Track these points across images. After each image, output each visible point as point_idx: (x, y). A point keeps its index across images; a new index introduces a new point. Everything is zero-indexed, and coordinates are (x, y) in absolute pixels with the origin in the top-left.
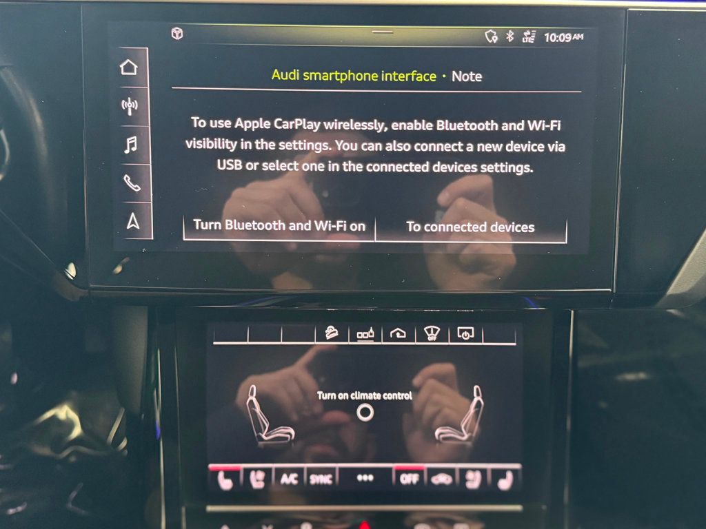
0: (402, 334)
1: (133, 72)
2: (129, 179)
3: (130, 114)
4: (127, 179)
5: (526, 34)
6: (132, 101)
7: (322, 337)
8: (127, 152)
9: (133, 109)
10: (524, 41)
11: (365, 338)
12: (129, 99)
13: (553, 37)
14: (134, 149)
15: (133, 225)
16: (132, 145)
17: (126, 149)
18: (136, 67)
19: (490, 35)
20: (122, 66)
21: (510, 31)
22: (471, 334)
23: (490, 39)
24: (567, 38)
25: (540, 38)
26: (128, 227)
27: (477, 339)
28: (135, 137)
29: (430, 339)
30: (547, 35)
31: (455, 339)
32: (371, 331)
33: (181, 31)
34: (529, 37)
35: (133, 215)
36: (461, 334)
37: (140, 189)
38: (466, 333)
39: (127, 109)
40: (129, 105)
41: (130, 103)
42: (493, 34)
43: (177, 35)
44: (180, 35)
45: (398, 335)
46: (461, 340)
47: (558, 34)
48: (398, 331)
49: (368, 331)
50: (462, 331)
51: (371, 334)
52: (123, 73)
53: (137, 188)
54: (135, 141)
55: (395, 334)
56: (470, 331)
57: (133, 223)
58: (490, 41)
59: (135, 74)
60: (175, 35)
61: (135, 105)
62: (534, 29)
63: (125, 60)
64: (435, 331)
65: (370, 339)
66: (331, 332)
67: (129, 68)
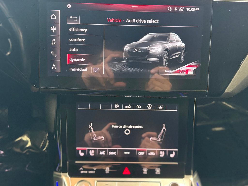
0: (140, 107)
1: (55, 18)
2: (53, 53)
3: (54, 32)
4: (52, 52)
5: (180, 8)
6: (54, 27)
7: (114, 107)
8: (52, 44)
9: (54, 30)
10: (180, 10)
11: (128, 108)
12: (53, 27)
13: (189, 9)
14: (55, 43)
15: (54, 68)
16: (54, 42)
17: (52, 43)
18: (56, 16)
19: (169, 8)
20: (51, 16)
21: (176, 7)
22: (162, 107)
23: (169, 9)
24: (194, 9)
25: (185, 9)
26: (52, 68)
27: (164, 109)
28: (55, 39)
29: (149, 108)
30: (187, 8)
31: (157, 109)
32: (130, 106)
33: (70, 5)
34: (181, 9)
35: (54, 64)
36: (159, 107)
37: (56, 56)
38: (160, 107)
39: (52, 30)
40: (53, 29)
41: (53, 28)
42: (170, 8)
43: (69, 7)
44: (70, 6)
45: (138, 107)
46: (159, 109)
47: (191, 8)
48: (138, 106)
49: (129, 105)
50: (159, 106)
51: (130, 107)
52: (51, 18)
53: (55, 56)
54: (55, 41)
55: (137, 107)
56: (162, 106)
57: (54, 67)
58: (169, 10)
59: (55, 19)
60: (68, 6)
61: (55, 29)
62: (183, 7)
63: (52, 14)
64: (150, 106)
66: (117, 106)
67: (53, 17)
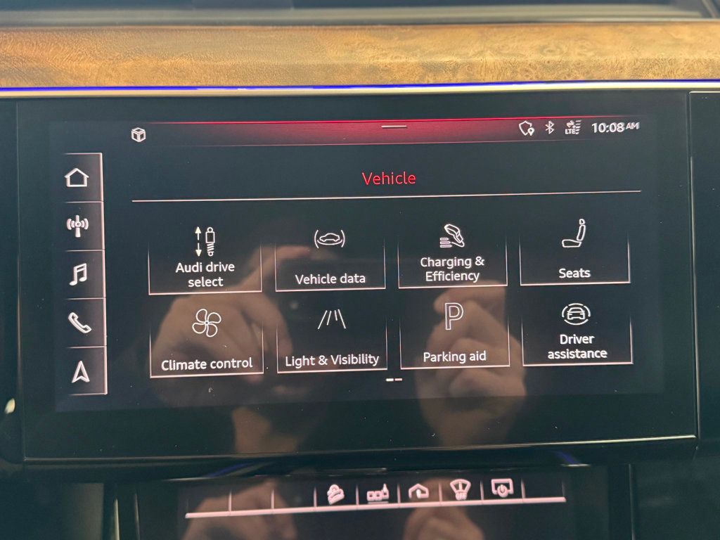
0: (423, 492)
1: (83, 183)
2: (77, 317)
3: (78, 235)
4: (73, 317)
5: (568, 124)
6: (81, 219)
7: (323, 501)
8: (74, 283)
9: (82, 230)
10: (566, 133)
11: (378, 499)
12: (78, 217)
13: (602, 128)
14: (83, 279)
15: (81, 377)
16: (81, 275)
17: (72, 279)
18: (86, 177)
19: (526, 127)
20: (68, 177)
21: (550, 122)
22: (508, 488)
23: (526, 131)
24: (619, 127)
25: (586, 129)
26: (75, 380)
27: (517, 494)
28: (85, 265)
29: (458, 496)
30: (595, 125)
31: (489, 495)
32: (385, 489)
33: (143, 131)
34: (573, 128)
35: (81, 364)
36: (496, 488)
37: (90, 329)
38: (502, 487)
39: (74, 230)
40: (77, 225)
41: (78, 221)
42: (529, 126)
43: (139, 137)
44: (142, 136)
45: (419, 494)
46: (498, 497)
47: (608, 124)
48: (419, 488)
49: (380, 488)
50: (497, 485)
51: (385, 494)
52: (69, 185)
53: (86, 329)
54: (85, 269)
55: (414, 493)
56: (507, 485)
57: (81, 373)
58: (525, 134)
59: (85, 185)
60: (135, 136)
61: (86, 224)
62: (579, 119)
63: (71, 169)
64: (464, 486)
65: (383, 500)
66: (335, 493)
67: (77, 179)
